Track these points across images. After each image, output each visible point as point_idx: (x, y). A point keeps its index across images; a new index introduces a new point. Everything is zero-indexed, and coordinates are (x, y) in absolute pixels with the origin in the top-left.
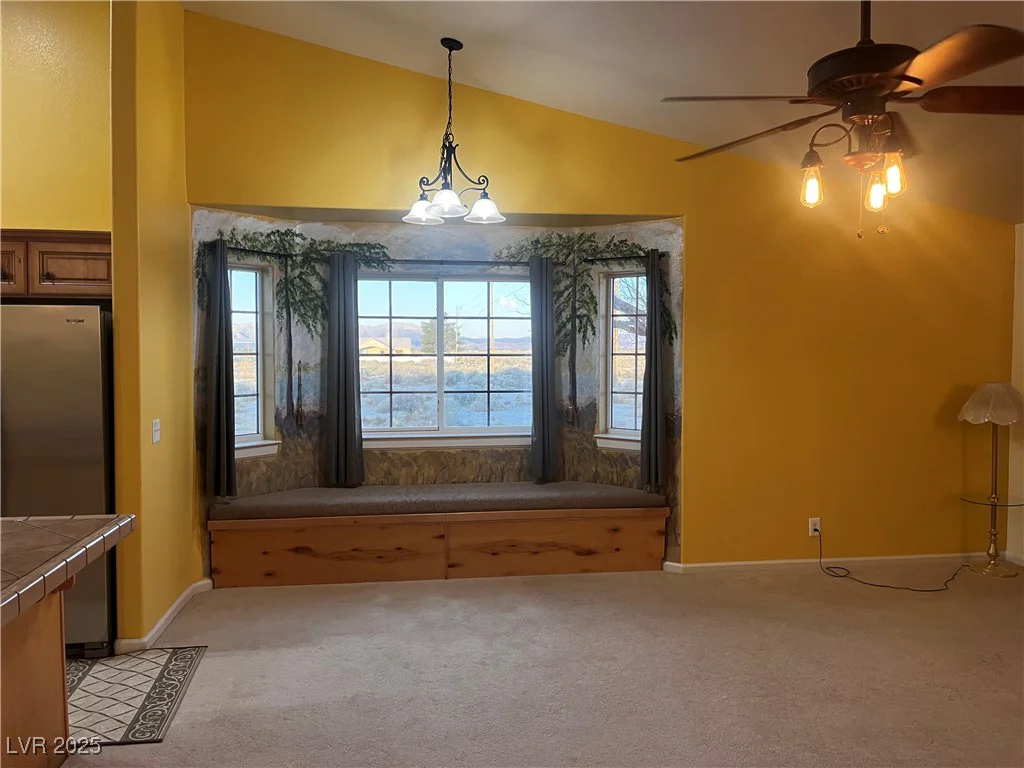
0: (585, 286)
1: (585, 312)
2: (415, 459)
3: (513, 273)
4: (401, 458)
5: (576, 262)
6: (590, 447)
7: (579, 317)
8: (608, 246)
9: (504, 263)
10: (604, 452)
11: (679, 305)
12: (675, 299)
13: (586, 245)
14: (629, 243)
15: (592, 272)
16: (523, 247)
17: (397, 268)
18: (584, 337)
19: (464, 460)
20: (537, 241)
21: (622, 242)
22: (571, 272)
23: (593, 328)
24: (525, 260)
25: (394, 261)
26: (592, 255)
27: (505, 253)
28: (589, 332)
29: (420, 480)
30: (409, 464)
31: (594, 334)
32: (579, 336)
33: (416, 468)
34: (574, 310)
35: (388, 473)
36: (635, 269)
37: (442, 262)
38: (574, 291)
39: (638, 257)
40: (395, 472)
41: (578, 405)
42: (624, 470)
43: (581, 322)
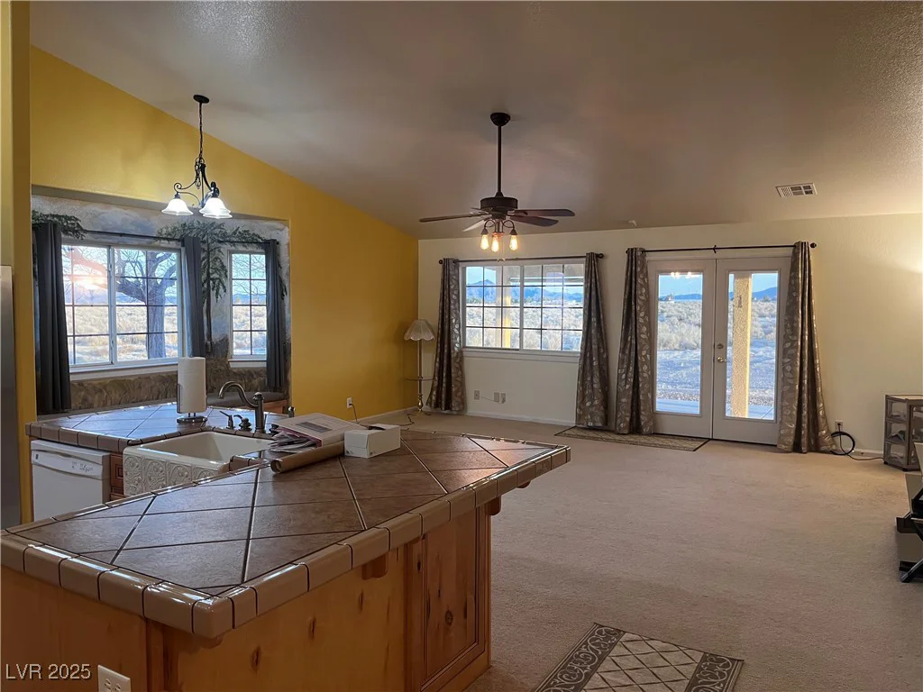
0: (217, 258)
1: (218, 276)
2: (105, 387)
3: (170, 246)
4: (94, 387)
5: (210, 241)
6: (222, 368)
7: (213, 279)
8: (235, 233)
9: (164, 239)
10: (235, 371)
11: (288, 274)
12: (284, 271)
13: (217, 231)
14: (251, 233)
15: (222, 250)
16: (175, 228)
17: (87, 236)
18: (217, 293)
19: (140, 384)
20: (185, 224)
21: (245, 231)
22: (206, 248)
23: (224, 287)
24: (178, 237)
25: (86, 231)
26: (221, 237)
27: (165, 230)
28: (221, 290)
29: (109, 403)
30: (101, 391)
31: (225, 291)
32: (213, 293)
33: (106, 394)
34: (208, 274)
35: (85, 400)
36: (255, 250)
37: (121, 235)
38: (208, 261)
39: (257, 243)
40: (90, 398)
41: (213, 340)
42: (250, 381)
43: (214, 283)
